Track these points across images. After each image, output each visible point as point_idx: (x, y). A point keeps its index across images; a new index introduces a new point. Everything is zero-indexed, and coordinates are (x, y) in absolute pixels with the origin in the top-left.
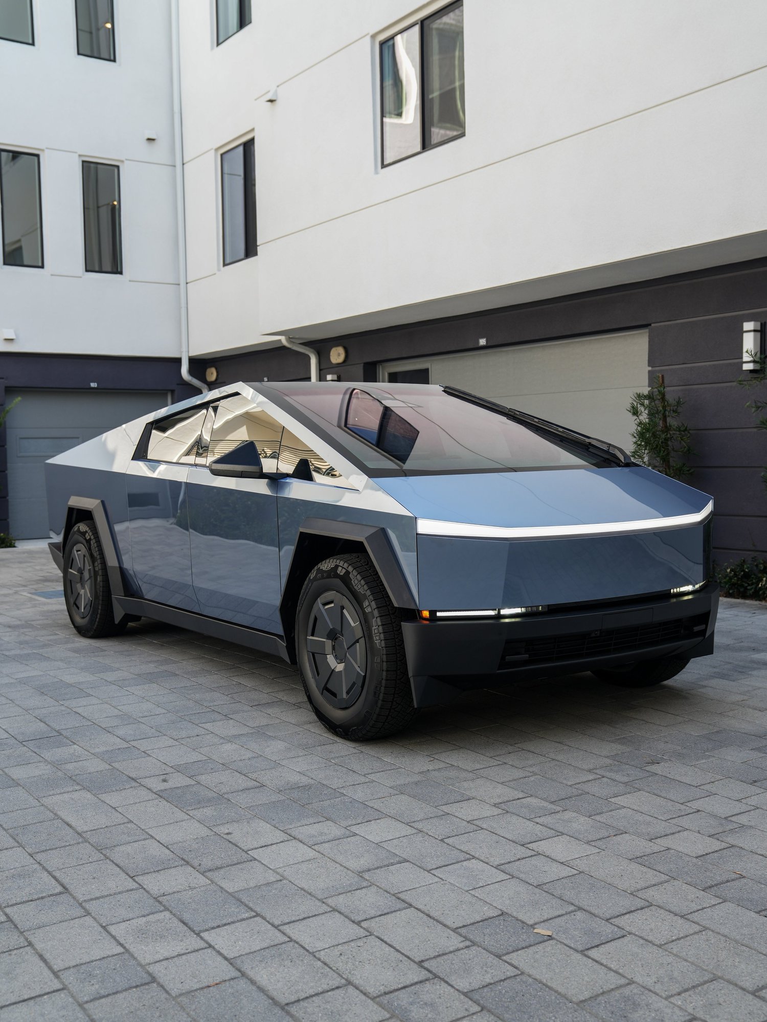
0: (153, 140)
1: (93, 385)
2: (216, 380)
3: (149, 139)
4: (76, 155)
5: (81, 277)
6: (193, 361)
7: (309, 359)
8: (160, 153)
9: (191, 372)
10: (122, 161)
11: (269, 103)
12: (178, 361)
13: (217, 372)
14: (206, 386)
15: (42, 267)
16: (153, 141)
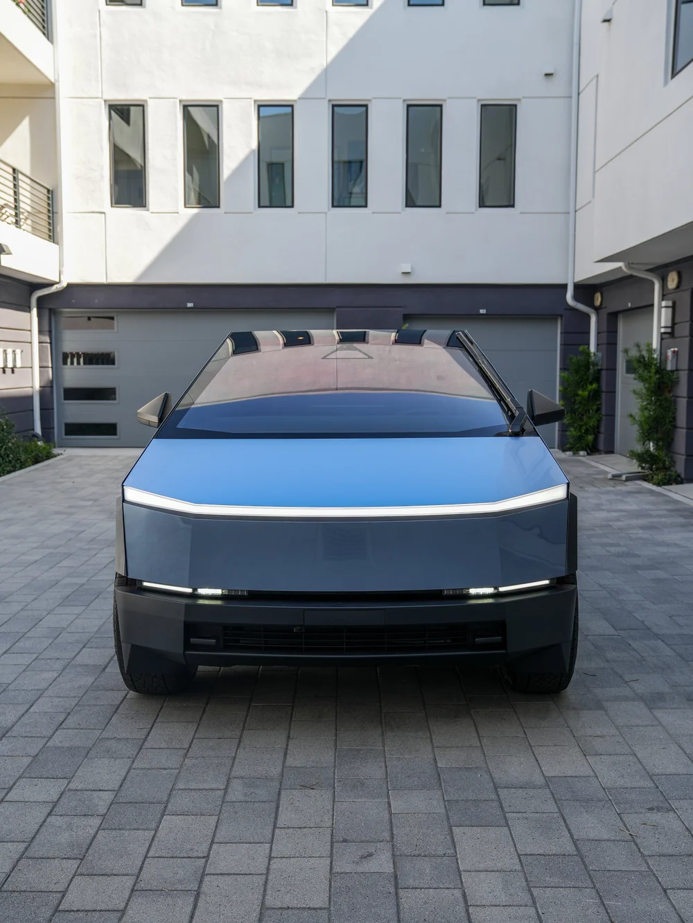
0: (551, 75)
1: (482, 311)
2: (601, 304)
3: (547, 75)
4: (475, 101)
5: (473, 213)
6: (579, 287)
7: (653, 284)
8: (558, 86)
9: (576, 298)
10: (519, 100)
11: (607, 24)
12: (564, 287)
13: (602, 297)
14: (593, 310)
15: (440, 206)
16: (551, 77)
